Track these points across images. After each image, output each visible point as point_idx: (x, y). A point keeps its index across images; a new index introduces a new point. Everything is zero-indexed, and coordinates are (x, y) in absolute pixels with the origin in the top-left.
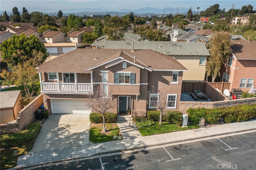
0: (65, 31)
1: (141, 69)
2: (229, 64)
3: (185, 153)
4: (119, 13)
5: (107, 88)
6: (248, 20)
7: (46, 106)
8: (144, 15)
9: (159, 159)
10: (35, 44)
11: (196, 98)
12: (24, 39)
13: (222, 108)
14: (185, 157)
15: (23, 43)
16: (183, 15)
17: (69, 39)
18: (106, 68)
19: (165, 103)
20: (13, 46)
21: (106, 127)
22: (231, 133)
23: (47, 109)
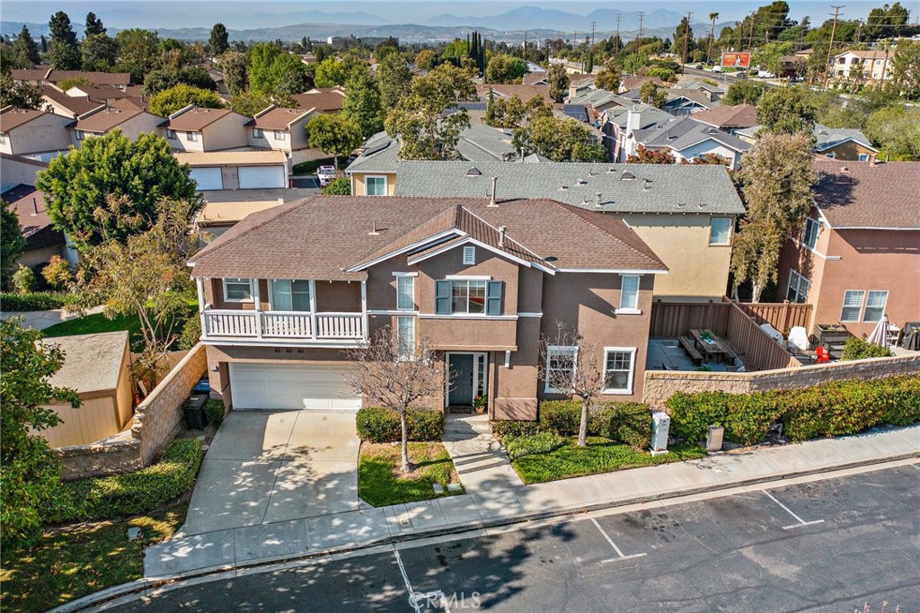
0: (246, 110)
1: (521, 266)
2: (807, 239)
3: (658, 538)
4: (428, 28)
5: (412, 328)
6: (888, 61)
7: (215, 383)
8: (517, 36)
9: (579, 555)
10: (160, 167)
11: (697, 355)
12: (123, 149)
13: (778, 393)
14: (658, 550)
15: (121, 165)
16: (661, 40)
17: (262, 137)
18: (409, 264)
19: (597, 376)
20: (88, 174)
21: (410, 453)
22: (805, 473)
23: (221, 393)
